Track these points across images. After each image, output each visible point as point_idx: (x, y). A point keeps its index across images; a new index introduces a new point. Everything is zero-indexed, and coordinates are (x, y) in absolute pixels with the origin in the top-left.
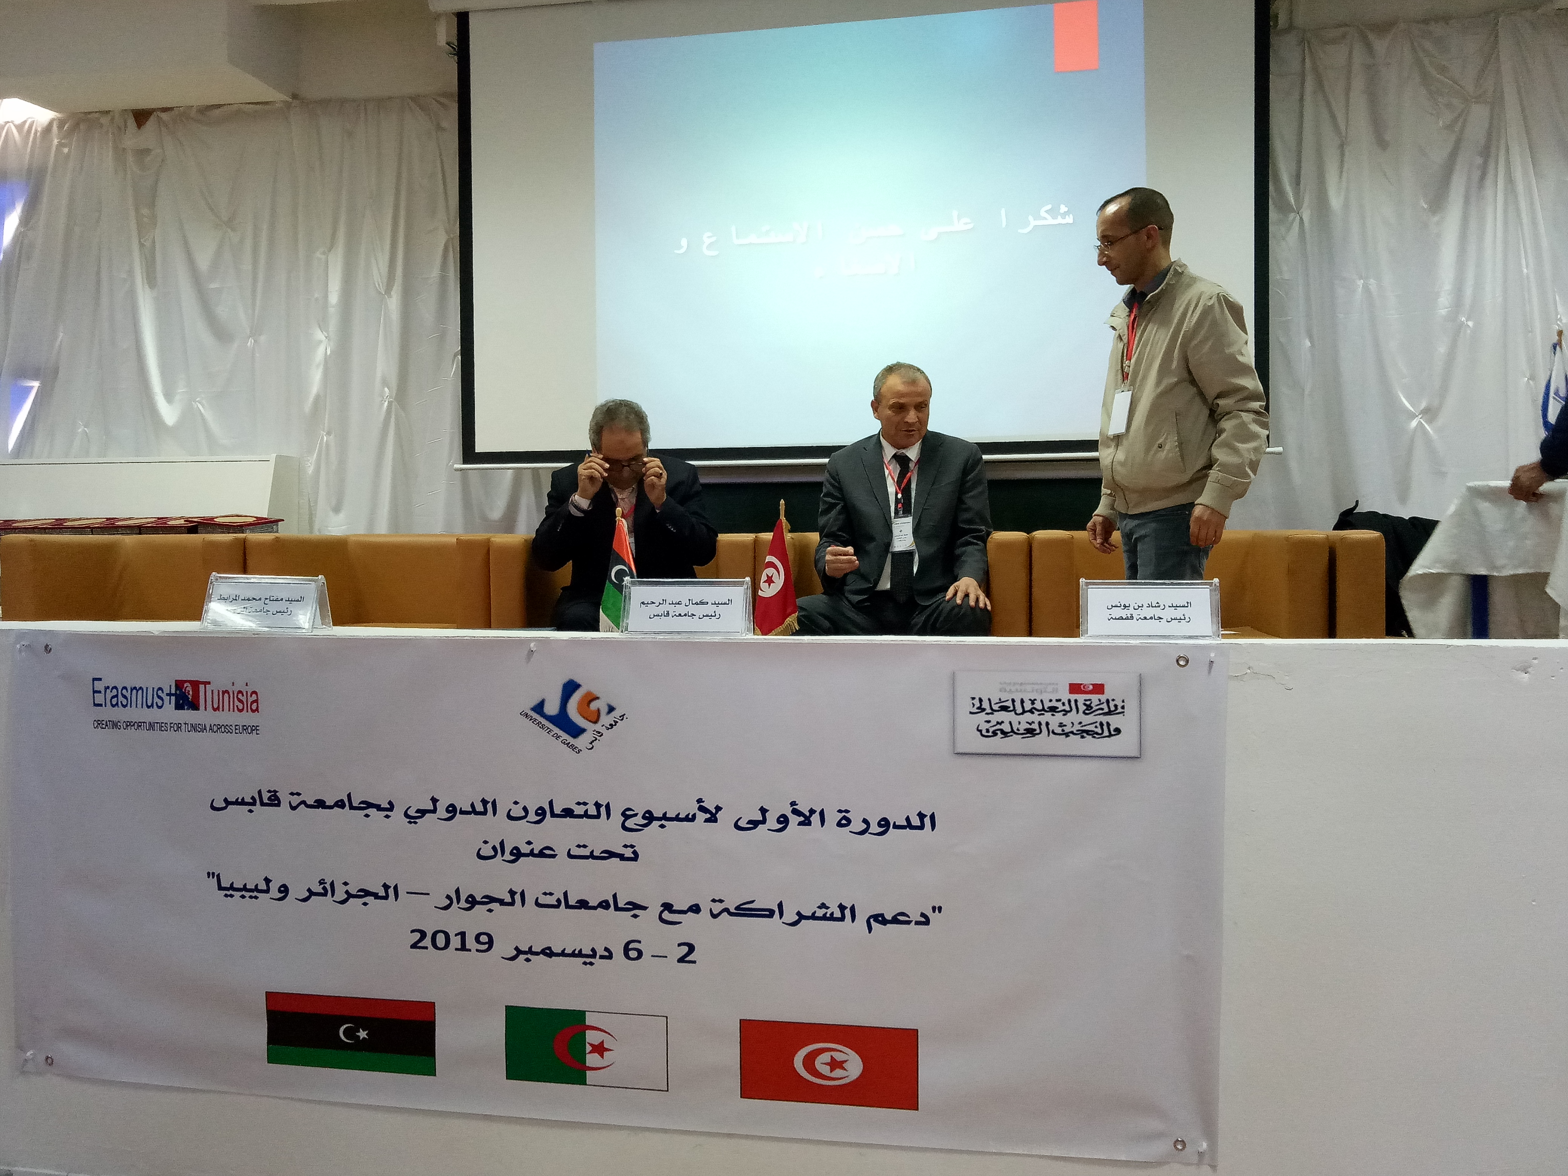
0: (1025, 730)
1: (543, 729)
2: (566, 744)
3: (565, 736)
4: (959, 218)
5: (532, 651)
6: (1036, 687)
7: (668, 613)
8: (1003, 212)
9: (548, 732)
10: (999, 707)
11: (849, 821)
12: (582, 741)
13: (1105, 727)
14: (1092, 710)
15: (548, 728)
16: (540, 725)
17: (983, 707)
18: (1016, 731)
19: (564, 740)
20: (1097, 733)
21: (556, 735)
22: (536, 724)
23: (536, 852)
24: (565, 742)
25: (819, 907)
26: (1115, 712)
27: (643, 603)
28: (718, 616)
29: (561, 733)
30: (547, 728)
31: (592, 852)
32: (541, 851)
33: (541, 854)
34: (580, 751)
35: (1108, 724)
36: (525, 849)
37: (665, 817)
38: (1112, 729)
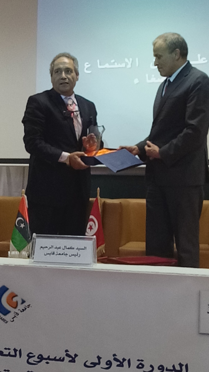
2: (1, 318)
3: (0, 314)
7: (54, 253)
11: (143, 366)
12: (8, 317)
27: (42, 247)
28: (79, 255)
34: (7, 322)
37: (48, 358)
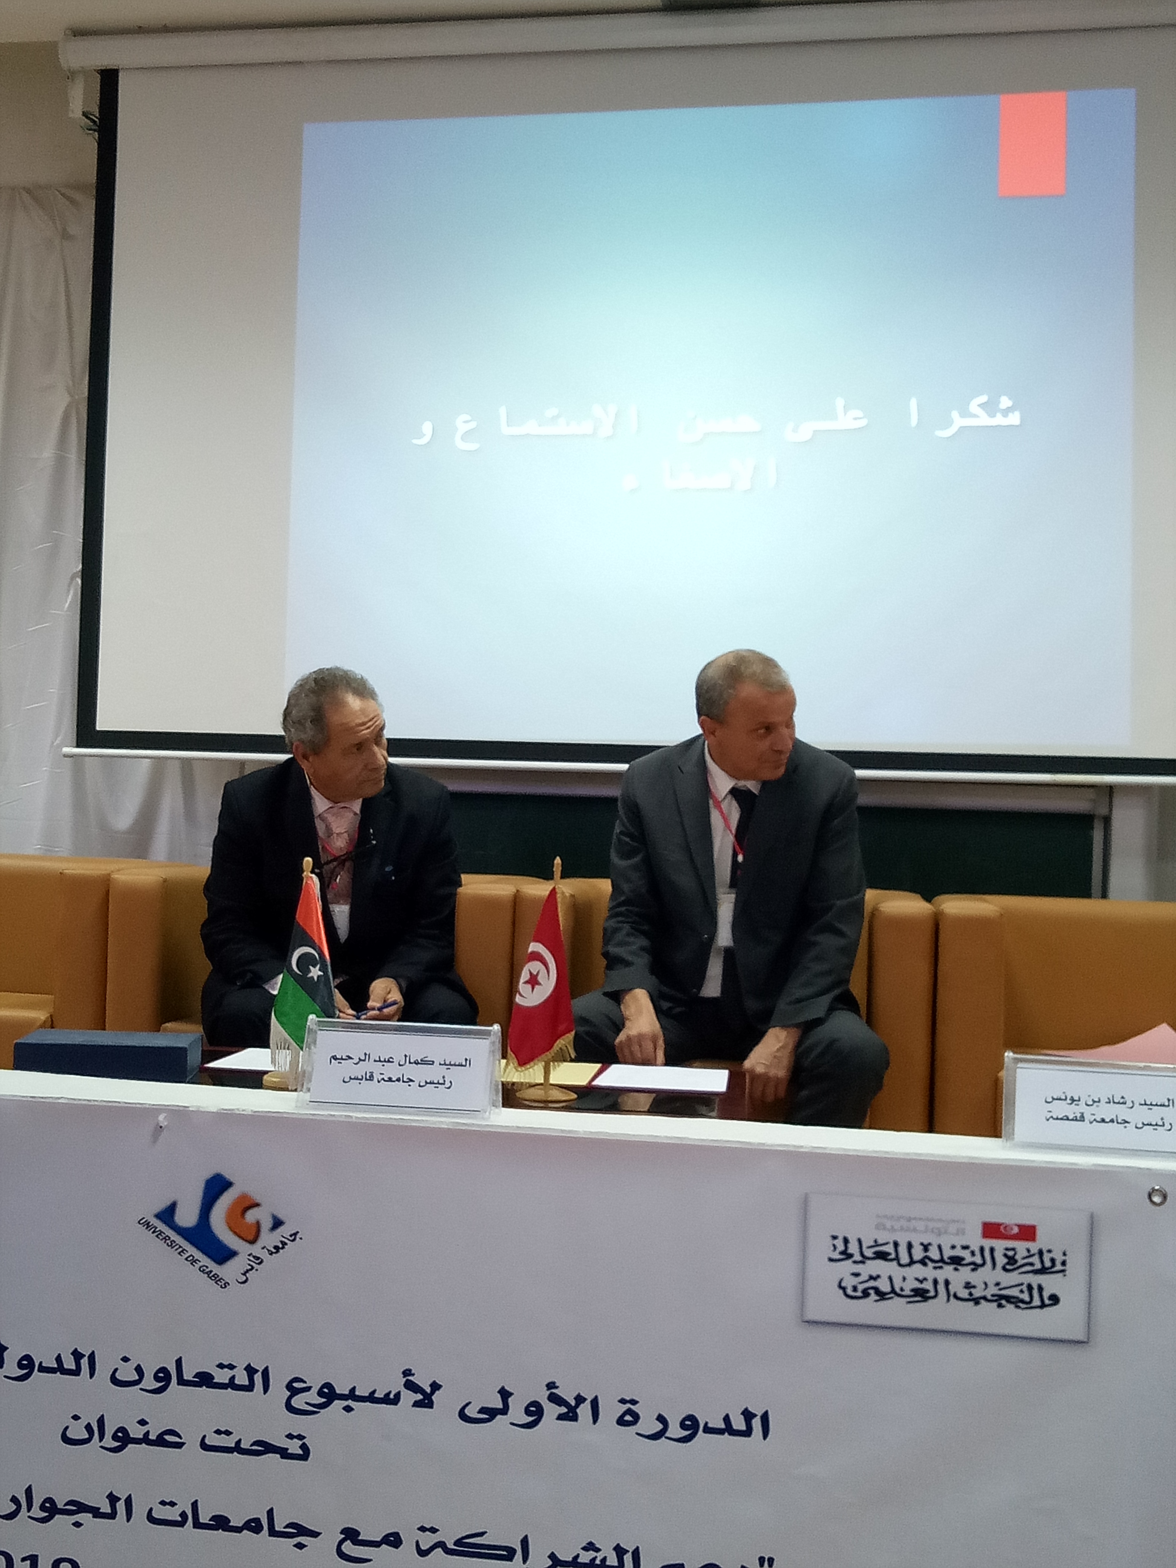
0: (912, 1290)
1: (172, 1248)
2: (207, 1273)
3: (204, 1260)
4: (846, 409)
5: (161, 1127)
6: (931, 1225)
7: (372, 1077)
8: (913, 403)
9: (179, 1253)
10: (875, 1253)
11: (636, 1417)
12: (231, 1270)
13: (1035, 1293)
14: (1015, 1266)
15: (180, 1247)
16: (168, 1241)
17: (850, 1251)
18: (898, 1290)
19: (204, 1266)
20: (1023, 1301)
21: (191, 1258)
22: (162, 1240)
23: (152, 1437)
24: (204, 1270)
25: (584, 1549)
26: (1050, 1270)
27: (334, 1058)
28: (448, 1084)
29: (198, 1255)
30: (178, 1247)
31: (238, 1442)
32: (161, 1436)
33: (160, 1442)
34: (226, 1284)
35: (1040, 1289)
36: (137, 1432)
37: (352, 1395)
38: (1046, 1295)
